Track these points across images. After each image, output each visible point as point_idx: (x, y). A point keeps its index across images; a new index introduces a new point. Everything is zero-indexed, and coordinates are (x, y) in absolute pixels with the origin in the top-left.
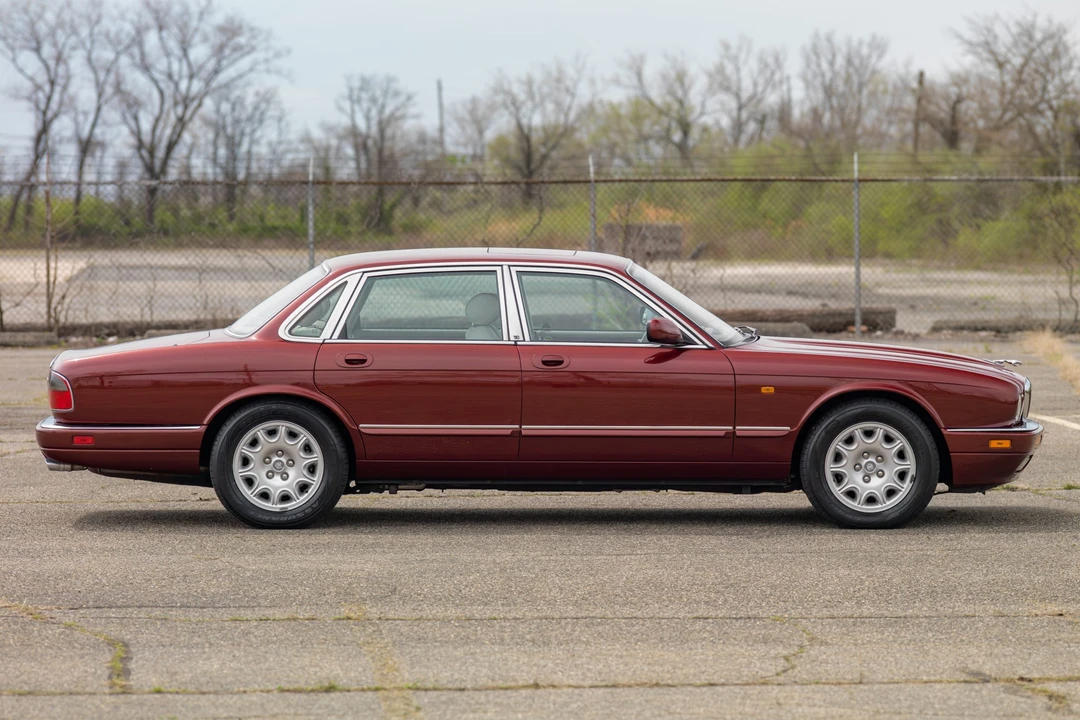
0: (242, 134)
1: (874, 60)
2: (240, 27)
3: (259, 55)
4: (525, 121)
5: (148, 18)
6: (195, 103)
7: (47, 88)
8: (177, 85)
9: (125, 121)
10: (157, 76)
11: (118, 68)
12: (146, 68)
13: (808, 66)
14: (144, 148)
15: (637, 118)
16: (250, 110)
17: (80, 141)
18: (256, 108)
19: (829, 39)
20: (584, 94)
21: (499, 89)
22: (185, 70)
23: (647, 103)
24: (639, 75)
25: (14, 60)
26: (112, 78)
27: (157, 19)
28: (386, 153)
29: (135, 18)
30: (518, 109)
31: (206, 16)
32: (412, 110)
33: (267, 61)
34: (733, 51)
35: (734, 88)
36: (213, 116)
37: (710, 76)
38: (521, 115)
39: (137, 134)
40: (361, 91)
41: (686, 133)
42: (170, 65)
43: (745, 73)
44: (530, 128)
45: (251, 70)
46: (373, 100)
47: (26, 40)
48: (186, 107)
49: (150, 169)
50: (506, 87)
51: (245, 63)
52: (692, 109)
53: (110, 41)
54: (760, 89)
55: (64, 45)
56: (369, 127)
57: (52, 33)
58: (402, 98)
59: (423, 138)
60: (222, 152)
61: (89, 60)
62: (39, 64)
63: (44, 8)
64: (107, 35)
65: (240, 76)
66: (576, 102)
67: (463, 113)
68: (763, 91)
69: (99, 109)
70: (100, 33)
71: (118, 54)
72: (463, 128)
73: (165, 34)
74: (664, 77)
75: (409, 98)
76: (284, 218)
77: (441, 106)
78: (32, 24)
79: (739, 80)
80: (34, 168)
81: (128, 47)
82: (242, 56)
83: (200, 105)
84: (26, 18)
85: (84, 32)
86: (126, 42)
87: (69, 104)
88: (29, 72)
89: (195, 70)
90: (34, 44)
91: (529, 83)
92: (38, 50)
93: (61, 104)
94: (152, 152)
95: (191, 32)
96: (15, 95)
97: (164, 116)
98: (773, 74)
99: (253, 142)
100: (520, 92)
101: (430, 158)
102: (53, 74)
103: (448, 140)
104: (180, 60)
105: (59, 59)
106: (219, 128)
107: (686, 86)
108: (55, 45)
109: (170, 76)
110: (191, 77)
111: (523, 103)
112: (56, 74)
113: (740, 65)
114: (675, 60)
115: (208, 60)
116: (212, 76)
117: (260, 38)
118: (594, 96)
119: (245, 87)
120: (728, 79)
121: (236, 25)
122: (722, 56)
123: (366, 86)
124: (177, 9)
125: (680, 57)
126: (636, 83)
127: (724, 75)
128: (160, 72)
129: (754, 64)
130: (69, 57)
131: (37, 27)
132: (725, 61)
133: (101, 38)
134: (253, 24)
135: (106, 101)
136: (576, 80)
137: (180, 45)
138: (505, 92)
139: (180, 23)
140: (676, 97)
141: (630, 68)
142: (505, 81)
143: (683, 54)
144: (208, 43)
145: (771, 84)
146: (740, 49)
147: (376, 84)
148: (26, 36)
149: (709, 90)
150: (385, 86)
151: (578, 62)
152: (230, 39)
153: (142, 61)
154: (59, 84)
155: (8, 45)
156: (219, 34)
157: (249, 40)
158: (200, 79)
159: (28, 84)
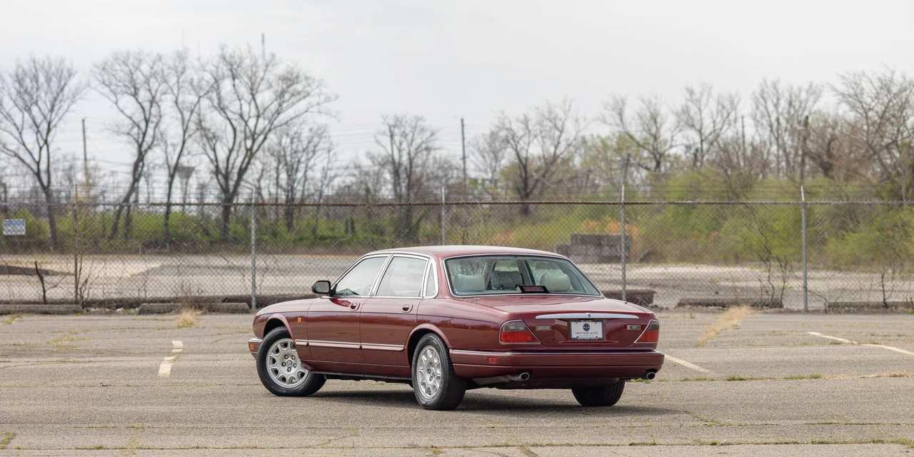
0: (299, 162)
1: (810, 103)
2: (297, 77)
3: (312, 100)
4: (523, 154)
5: (224, 69)
6: (261, 138)
7: (143, 125)
8: (246, 123)
9: (205, 152)
10: (230, 115)
11: (200, 109)
12: (222, 109)
13: (757, 108)
14: (221, 174)
15: (619, 150)
16: (305, 143)
17: (169, 167)
18: (310, 141)
19: (775, 87)
20: (570, 132)
21: (502, 127)
22: (253, 112)
23: (627, 137)
24: (621, 114)
25: (116, 103)
27: (231, 70)
28: (414, 177)
29: (214, 69)
30: (517, 143)
31: (270, 68)
32: (437, 143)
33: (318, 104)
34: (697, 95)
35: (697, 125)
36: (277, 148)
37: (678, 115)
38: (520, 148)
39: (215, 161)
40: (394, 128)
41: (658, 163)
42: (241, 107)
43: (705, 114)
44: (527, 159)
45: (306, 111)
46: (404, 135)
47: (126, 86)
48: (254, 141)
49: (225, 190)
50: (508, 126)
51: (301, 106)
52: (664, 143)
53: (194, 88)
54: (718, 126)
55: (157, 91)
56: (400, 157)
57: (147, 82)
58: (428, 134)
59: (446, 167)
60: (283, 176)
61: (176, 103)
62: (137, 106)
63: (140, 61)
64: (191, 83)
65: (297, 116)
66: (564, 137)
67: (483, 144)
68: (721, 129)
69: (184, 142)
70: (184, 82)
71: (200, 97)
72: (483, 157)
73: (237, 81)
74: (641, 117)
75: (433, 134)
76: (332, 229)
77: (463, 139)
78: (131, 74)
79: (701, 120)
80: (133, 188)
82: (300, 100)
83: (265, 139)
85: (173, 80)
86: (207, 88)
87: (159, 138)
88: (128, 112)
89: (261, 110)
90: (132, 90)
91: (526, 122)
92: (135, 95)
93: (154, 137)
94: (226, 177)
95: (259, 80)
96: (117, 130)
97: (236, 147)
98: (729, 114)
99: (307, 168)
100: (519, 129)
101: (452, 181)
102: (147, 114)
104: (250, 104)
105: (152, 101)
106: (280, 158)
107: (658, 125)
108: (149, 90)
109: (241, 116)
110: (258, 117)
111: (521, 138)
112: (150, 114)
113: (702, 108)
114: (650, 103)
115: (272, 103)
116: (276, 115)
117: (314, 86)
118: (578, 132)
119: (301, 124)
120: (692, 119)
121: (295, 75)
122: (687, 100)
123: (398, 123)
124: (247, 62)
125: (654, 101)
126: (619, 122)
127: (689, 115)
128: (234, 113)
129: (713, 106)
130: (161, 100)
131: (135, 77)
132: (690, 104)
133: (186, 85)
134: (308, 75)
135: (190, 136)
136: (563, 119)
137: (250, 91)
138: (507, 129)
139: (250, 73)
140: (651, 134)
141: (613, 109)
142: (506, 121)
143: (656, 98)
144: (272, 90)
145: (727, 122)
146: (702, 94)
147: (406, 122)
148: (126, 83)
149: (677, 127)
150: (413, 124)
151: (565, 105)
152: (288, 87)
153: (219, 104)
154: (152, 122)
155: (112, 91)
156: (281, 82)
157: (305, 87)
158: (265, 118)
159: (127, 122)
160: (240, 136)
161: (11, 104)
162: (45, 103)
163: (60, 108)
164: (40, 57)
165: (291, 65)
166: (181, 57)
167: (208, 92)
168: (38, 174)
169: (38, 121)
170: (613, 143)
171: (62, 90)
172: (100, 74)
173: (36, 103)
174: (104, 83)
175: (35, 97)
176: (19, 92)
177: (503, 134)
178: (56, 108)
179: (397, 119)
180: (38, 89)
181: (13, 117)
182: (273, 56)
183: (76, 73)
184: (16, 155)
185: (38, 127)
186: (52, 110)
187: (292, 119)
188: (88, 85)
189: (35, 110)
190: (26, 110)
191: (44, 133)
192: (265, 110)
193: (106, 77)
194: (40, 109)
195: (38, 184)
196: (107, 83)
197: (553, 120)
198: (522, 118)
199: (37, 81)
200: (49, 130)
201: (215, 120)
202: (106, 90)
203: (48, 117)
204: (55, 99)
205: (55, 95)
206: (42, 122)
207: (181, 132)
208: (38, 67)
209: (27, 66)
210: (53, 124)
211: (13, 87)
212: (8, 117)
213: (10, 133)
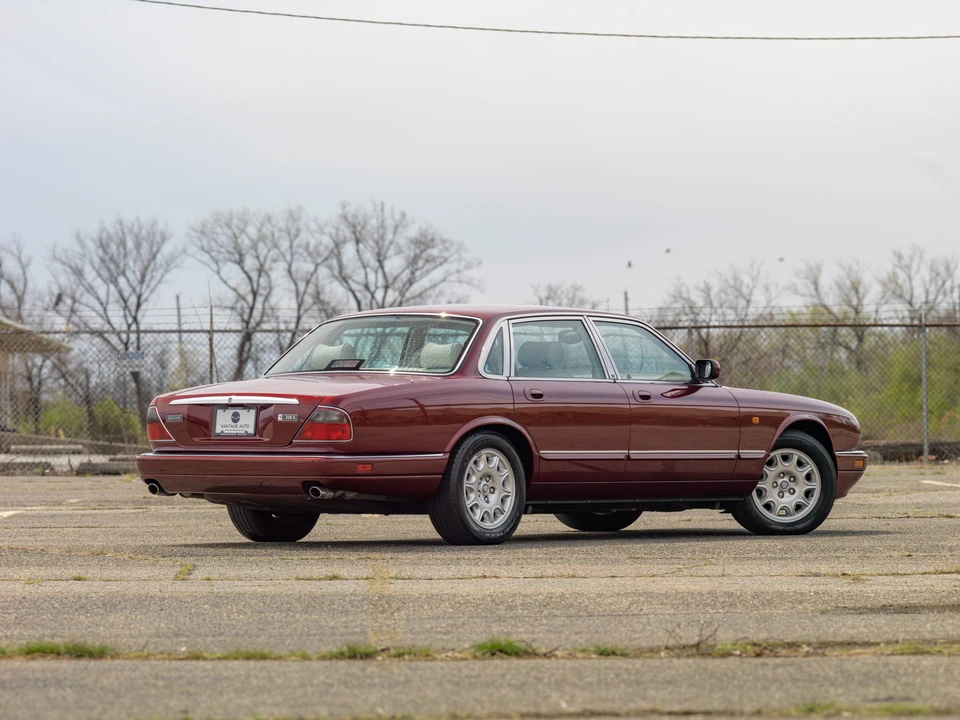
2: (433, 240)
3: (450, 266)
5: (346, 232)
7: (250, 298)
8: (372, 295)
10: (354, 286)
11: (317, 279)
12: (344, 279)
21: (677, 297)
22: (381, 281)
23: (825, 312)
24: (816, 284)
25: (218, 272)
26: (311, 289)
27: (354, 232)
29: (334, 231)
31: (400, 230)
33: (458, 271)
34: (906, 260)
35: (907, 295)
37: (884, 284)
38: (699, 321)
40: (548, 300)
41: (861, 340)
42: (366, 276)
43: (917, 282)
45: (444, 280)
47: (229, 253)
50: (685, 295)
51: (437, 274)
53: (310, 254)
54: (931, 297)
55: (266, 258)
57: (255, 246)
61: (289, 272)
62: (242, 276)
63: (246, 223)
64: (307, 248)
65: (433, 287)
66: (751, 310)
68: (936, 299)
69: (299, 317)
70: (298, 246)
71: (317, 265)
73: (361, 246)
74: (839, 286)
78: (235, 238)
79: (912, 289)
82: (435, 267)
85: (285, 245)
86: (326, 254)
87: (269, 313)
88: (232, 283)
89: (390, 280)
90: (236, 257)
91: (707, 290)
92: (240, 262)
93: (263, 313)
95: (387, 243)
98: (944, 283)
100: (698, 299)
102: (255, 285)
104: (376, 272)
105: (261, 270)
107: (860, 296)
108: (257, 257)
109: (367, 287)
110: (387, 287)
111: (701, 309)
112: (258, 285)
113: (912, 275)
114: (851, 269)
115: (403, 271)
116: (407, 286)
117: (452, 250)
118: (768, 302)
119: (437, 296)
120: (901, 287)
121: (429, 238)
122: (895, 266)
123: (552, 294)
124: (374, 222)
125: (855, 267)
126: (814, 293)
127: (897, 284)
128: (357, 283)
129: (925, 273)
130: (271, 269)
131: (239, 241)
132: (898, 271)
133: (301, 250)
134: (445, 237)
135: (306, 310)
136: (751, 286)
137: (376, 257)
138: (684, 299)
139: (376, 236)
140: (851, 306)
141: (807, 278)
142: (684, 289)
143: (858, 263)
144: (402, 255)
145: (942, 291)
146: (912, 259)
147: (562, 293)
148: (230, 249)
149: (883, 297)
150: (571, 295)
151: (753, 270)
152: (422, 252)
153: (340, 272)
154: (261, 295)
155: (212, 258)
156: (413, 247)
157: (441, 251)
158: (394, 290)
159: (232, 295)
161: (94, 274)
162: (134, 272)
163: (152, 277)
164: (128, 218)
165: (424, 226)
166: (293, 217)
167: (326, 259)
169: (126, 294)
171: (154, 257)
172: (198, 238)
173: (124, 273)
174: (203, 249)
175: (122, 265)
176: (103, 261)
177: (678, 305)
178: (148, 278)
179: (550, 289)
180: (125, 256)
181: (96, 289)
182: (403, 215)
183: (170, 237)
184: (101, 336)
185: (125, 302)
186: (142, 281)
187: (426, 290)
188: (185, 251)
189: (122, 281)
190: (112, 282)
191: (133, 308)
192: (395, 279)
193: (205, 243)
194: (128, 280)
196: (206, 249)
197: (737, 287)
198: (702, 286)
199: (125, 248)
200: (139, 305)
201: (335, 292)
202: (206, 257)
203: (138, 289)
204: (146, 268)
205: (146, 263)
206: (130, 296)
207: (294, 305)
208: (126, 230)
209: (112, 228)
210: (143, 297)
211: (96, 255)
212: (90, 289)
213: (94, 310)
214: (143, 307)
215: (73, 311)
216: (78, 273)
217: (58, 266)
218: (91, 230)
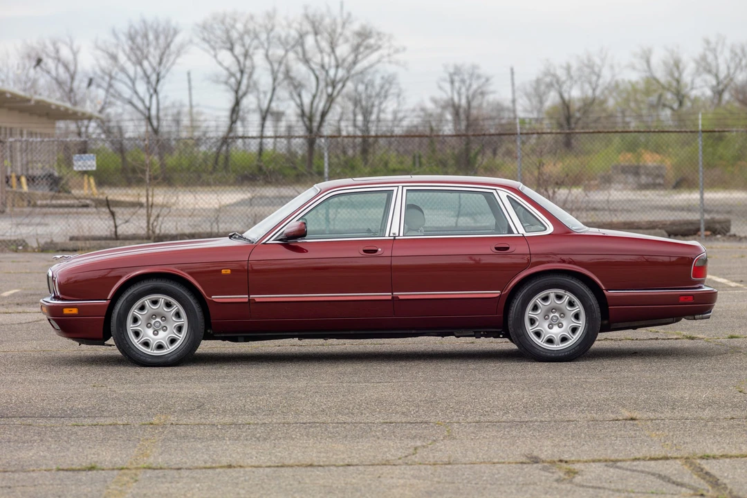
0: (373, 106)
2: (370, 33)
3: (383, 52)
4: (566, 96)
5: (307, 27)
6: (341, 85)
7: (238, 75)
8: (327, 72)
9: (292, 98)
10: (314, 66)
11: (287, 61)
12: (306, 61)
14: (306, 116)
15: (647, 92)
16: (377, 89)
17: (261, 111)
18: (382, 87)
20: (606, 77)
21: (547, 74)
22: (333, 63)
23: (654, 82)
24: (648, 62)
25: (215, 56)
26: (283, 68)
27: (314, 27)
28: (472, 118)
29: (298, 26)
30: (561, 87)
31: (347, 25)
32: (491, 88)
33: (389, 55)
34: (713, 45)
35: (714, 70)
36: (354, 94)
37: (697, 63)
38: (563, 90)
39: (301, 106)
40: (454, 76)
41: (681, 104)
42: (322, 59)
43: (721, 61)
44: (569, 101)
45: (379, 61)
46: (463, 81)
47: (223, 42)
48: (334, 87)
49: (309, 129)
50: (552, 71)
51: (374, 57)
52: (686, 86)
53: (282, 43)
54: (732, 71)
55: (250, 46)
56: (460, 99)
57: (241, 38)
58: (483, 80)
59: (499, 108)
60: (360, 118)
61: (267, 56)
62: (233, 59)
63: (235, 20)
64: (279, 39)
65: (371, 66)
66: (601, 81)
67: (530, 89)
68: (734, 73)
69: (274, 89)
70: (274, 37)
71: (287, 51)
72: (530, 100)
73: (319, 37)
74: (665, 63)
75: (487, 80)
76: (401, 163)
77: (513, 84)
78: (227, 32)
79: (717, 66)
80: (232, 129)
81: (293, 47)
82: (372, 52)
83: (343, 86)
84: (223, 27)
85: (263, 36)
86: (292, 43)
87: (252, 87)
88: (226, 64)
89: (340, 61)
90: (229, 45)
91: (568, 69)
92: (231, 49)
93: (248, 86)
94: (311, 119)
95: (337, 35)
96: (216, 80)
97: (319, 94)
98: (741, 60)
99: (380, 111)
100: (561, 74)
101: (503, 121)
102: (242, 66)
103: (519, 108)
104: (329, 55)
105: (246, 55)
106: (356, 102)
107: (681, 70)
108: (243, 45)
109: (323, 66)
110: (337, 67)
111: (564, 82)
112: (244, 65)
113: (718, 54)
114: (673, 52)
115: (349, 55)
116: (352, 66)
117: (385, 40)
118: (612, 77)
119: (374, 73)
120: (709, 64)
121: (368, 31)
122: (705, 49)
123: (458, 72)
124: (327, 21)
125: (676, 50)
126: (647, 68)
127: (706, 62)
128: (316, 64)
129: (727, 54)
130: (254, 54)
131: (231, 34)
132: (708, 52)
133: (275, 40)
134: (380, 31)
135: (279, 84)
136: (600, 65)
137: (330, 45)
138: (552, 75)
139: (329, 30)
140: (674, 78)
141: (642, 58)
142: (551, 67)
144: (348, 44)
145: (739, 67)
146: (717, 44)
147: (464, 70)
148: (224, 40)
149: (697, 72)
150: (471, 71)
151: (602, 54)
152: (363, 40)
153: (304, 56)
154: (246, 73)
155: (211, 46)
156: (356, 37)
157: (377, 41)
158: (343, 68)
159: (225, 73)
160: (322, 84)
161: (125, 58)
162: (154, 57)
163: (168, 61)
164: (150, 19)
165: (364, 23)
166: (270, 16)
168: (149, 119)
169: (149, 73)
170: (641, 86)
171: (168, 46)
172: (201, 32)
173: (147, 58)
174: (204, 39)
175: (145, 51)
176: (132, 49)
177: (548, 79)
178: (164, 61)
179: (456, 68)
180: (148, 45)
181: (127, 70)
182: (349, 14)
183: (180, 31)
184: (131, 103)
185: (148, 78)
186: (160, 63)
187: (366, 69)
188: (191, 41)
189: (146, 63)
190: (138, 64)
191: (154, 82)
192: (344, 60)
193: (206, 34)
194: (150, 63)
195: (150, 129)
196: (207, 39)
197: (591, 66)
198: (565, 65)
199: (147, 39)
201: (299, 70)
202: (206, 46)
203: (157, 70)
204: (163, 54)
205: (163, 50)
206: (151, 74)
208: (148, 27)
209: (138, 25)
210: (162, 75)
211: (127, 45)
212: (123, 70)
213: (125, 84)
214: (161, 82)
215: (110, 85)
216: (114, 58)
217: (99, 53)
218: (123, 27)
